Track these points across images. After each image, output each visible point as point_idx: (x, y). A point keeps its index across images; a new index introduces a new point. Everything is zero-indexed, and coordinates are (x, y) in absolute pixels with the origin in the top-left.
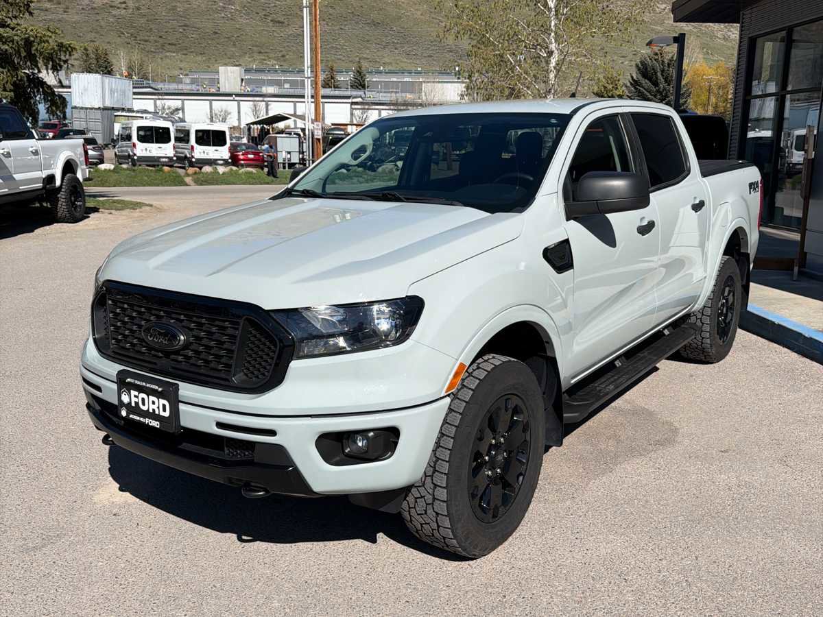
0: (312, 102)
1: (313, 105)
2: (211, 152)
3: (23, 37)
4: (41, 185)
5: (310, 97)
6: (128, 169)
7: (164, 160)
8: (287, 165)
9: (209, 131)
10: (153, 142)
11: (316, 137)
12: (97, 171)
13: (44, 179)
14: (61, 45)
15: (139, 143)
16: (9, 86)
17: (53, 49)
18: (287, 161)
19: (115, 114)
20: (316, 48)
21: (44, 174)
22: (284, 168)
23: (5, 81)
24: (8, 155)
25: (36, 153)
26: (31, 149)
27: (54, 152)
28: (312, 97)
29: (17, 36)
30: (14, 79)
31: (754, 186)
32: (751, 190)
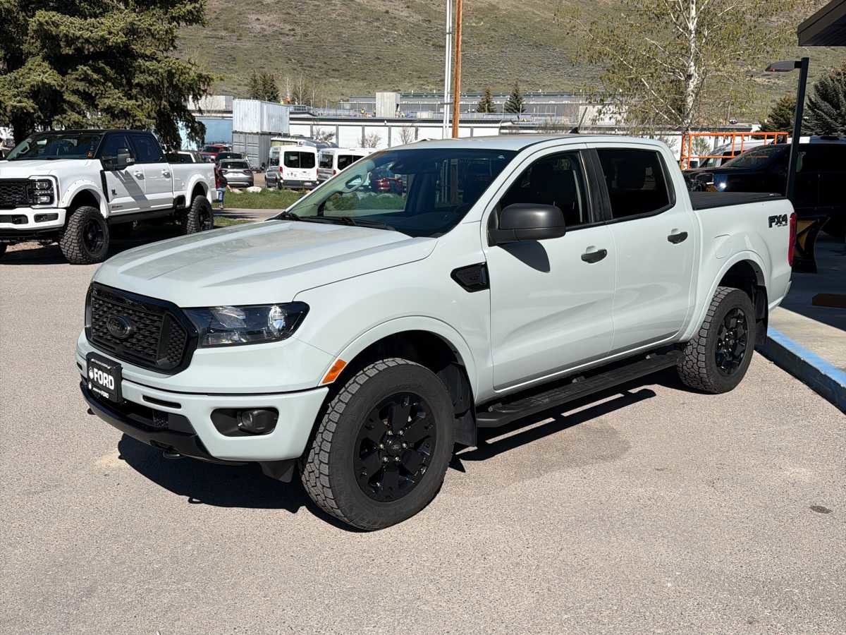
1: (451, 130)
3: (166, 69)
4: (172, 204)
5: (448, 121)
7: (307, 184)
9: (351, 156)
10: (298, 167)
12: (246, 193)
13: (175, 200)
14: (200, 76)
15: (286, 167)
16: (153, 114)
17: (193, 79)
19: (272, 139)
20: (456, 74)
21: (176, 194)
23: (149, 109)
24: (141, 177)
25: (168, 176)
26: (163, 172)
27: (185, 175)
28: (450, 122)
29: (162, 69)
30: (158, 108)
31: (779, 220)
32: (772, 224)
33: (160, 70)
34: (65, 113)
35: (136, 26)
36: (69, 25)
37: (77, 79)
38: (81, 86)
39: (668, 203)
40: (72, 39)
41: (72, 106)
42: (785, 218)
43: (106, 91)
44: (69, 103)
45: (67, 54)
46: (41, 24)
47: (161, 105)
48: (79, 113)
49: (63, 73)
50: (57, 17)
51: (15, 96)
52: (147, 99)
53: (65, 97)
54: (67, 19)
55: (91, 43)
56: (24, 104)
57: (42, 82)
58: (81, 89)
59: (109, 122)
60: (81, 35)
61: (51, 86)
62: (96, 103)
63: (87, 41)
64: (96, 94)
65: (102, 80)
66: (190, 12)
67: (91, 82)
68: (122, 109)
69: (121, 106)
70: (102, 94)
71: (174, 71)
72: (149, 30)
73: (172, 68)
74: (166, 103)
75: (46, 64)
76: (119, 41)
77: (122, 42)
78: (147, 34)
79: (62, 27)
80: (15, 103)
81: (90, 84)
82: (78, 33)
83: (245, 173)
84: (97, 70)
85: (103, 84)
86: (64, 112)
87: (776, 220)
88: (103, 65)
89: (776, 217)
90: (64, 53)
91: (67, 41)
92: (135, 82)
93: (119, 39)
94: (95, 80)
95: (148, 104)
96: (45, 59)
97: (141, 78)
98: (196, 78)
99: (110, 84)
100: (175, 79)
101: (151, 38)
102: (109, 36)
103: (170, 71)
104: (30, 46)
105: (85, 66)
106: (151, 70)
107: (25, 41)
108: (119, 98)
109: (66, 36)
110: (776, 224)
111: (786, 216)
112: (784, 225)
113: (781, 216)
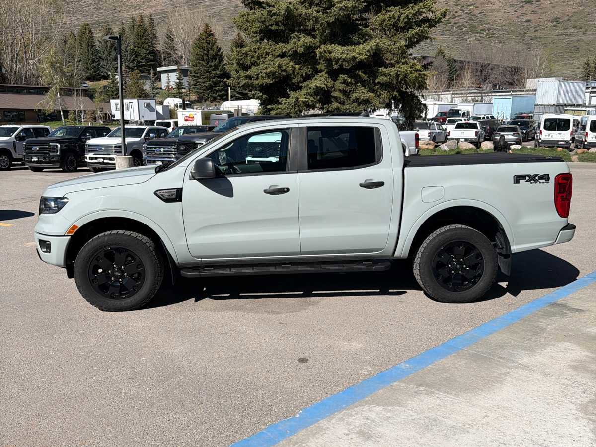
6: (532, 149)
7: (562, 142)
10: (555, 130)
15: (544, 130)
16: (387, 101)
19: (566, 109)
23: (385, 98)
30: (391, 96)
31: (533, 179)
32: (520, 181)
33: (392, 73)
34: (331, 104)
35: (381, 47)
36: (338, 51)
37: (341, 83)
38: (342, 87)
39: (375, 161)
40: (337, 60)
41: (336, 98)
42: (546, 178)
43: (356, 89)
44: (334, 97)
46: (321, 53)
48: (340, 103)
49: (335, 80)
50: (330, 47)
51: (305, 95)
52: (384, 91)
53: (332, 94)
55: (346, 61)
56: (307, 100)
57: (316, 86)
58: (341, 88)
60: (342, 57)
61: (322, 89)
62: (350, 96)
63: (344, 60)
64: (350, 91)
65: (354, 82)
66: (416, 33)
67: (347, 84)
68: (363, 99)
70: (353, 91)
71: (399, 73)
72: (388, 48)
73: (399, 71)
74: (396, 93)
75: (326, 76)
77: (365, 58)
78: (387, 51)
79: (332, 54)
82: (339, 56)
83: (513, 135)
84: (351, 77)
85: (355, 84)
87: (527, 178)
89: (528, 176)
90: (334, 68)
91: (335, 61)
92: (377, 81)
93: (363, 57)
94: (350, 82)
95: (385, 95)
96: (326, 72)
97: (381, 79)
98: (417, 76)
99: (359, 84)
100: (400, 78)
101: (389, 53)
102: (358, 56)
103: (397, 73)
104: (322, 66)
105: (344, 75)
106: (386, 74)
107: (320, 63)
108: (363, 93)
109: (335, 58)
110: (527, 181)
111: (548, 175)
112: (543, 183)
113: (537, 175)
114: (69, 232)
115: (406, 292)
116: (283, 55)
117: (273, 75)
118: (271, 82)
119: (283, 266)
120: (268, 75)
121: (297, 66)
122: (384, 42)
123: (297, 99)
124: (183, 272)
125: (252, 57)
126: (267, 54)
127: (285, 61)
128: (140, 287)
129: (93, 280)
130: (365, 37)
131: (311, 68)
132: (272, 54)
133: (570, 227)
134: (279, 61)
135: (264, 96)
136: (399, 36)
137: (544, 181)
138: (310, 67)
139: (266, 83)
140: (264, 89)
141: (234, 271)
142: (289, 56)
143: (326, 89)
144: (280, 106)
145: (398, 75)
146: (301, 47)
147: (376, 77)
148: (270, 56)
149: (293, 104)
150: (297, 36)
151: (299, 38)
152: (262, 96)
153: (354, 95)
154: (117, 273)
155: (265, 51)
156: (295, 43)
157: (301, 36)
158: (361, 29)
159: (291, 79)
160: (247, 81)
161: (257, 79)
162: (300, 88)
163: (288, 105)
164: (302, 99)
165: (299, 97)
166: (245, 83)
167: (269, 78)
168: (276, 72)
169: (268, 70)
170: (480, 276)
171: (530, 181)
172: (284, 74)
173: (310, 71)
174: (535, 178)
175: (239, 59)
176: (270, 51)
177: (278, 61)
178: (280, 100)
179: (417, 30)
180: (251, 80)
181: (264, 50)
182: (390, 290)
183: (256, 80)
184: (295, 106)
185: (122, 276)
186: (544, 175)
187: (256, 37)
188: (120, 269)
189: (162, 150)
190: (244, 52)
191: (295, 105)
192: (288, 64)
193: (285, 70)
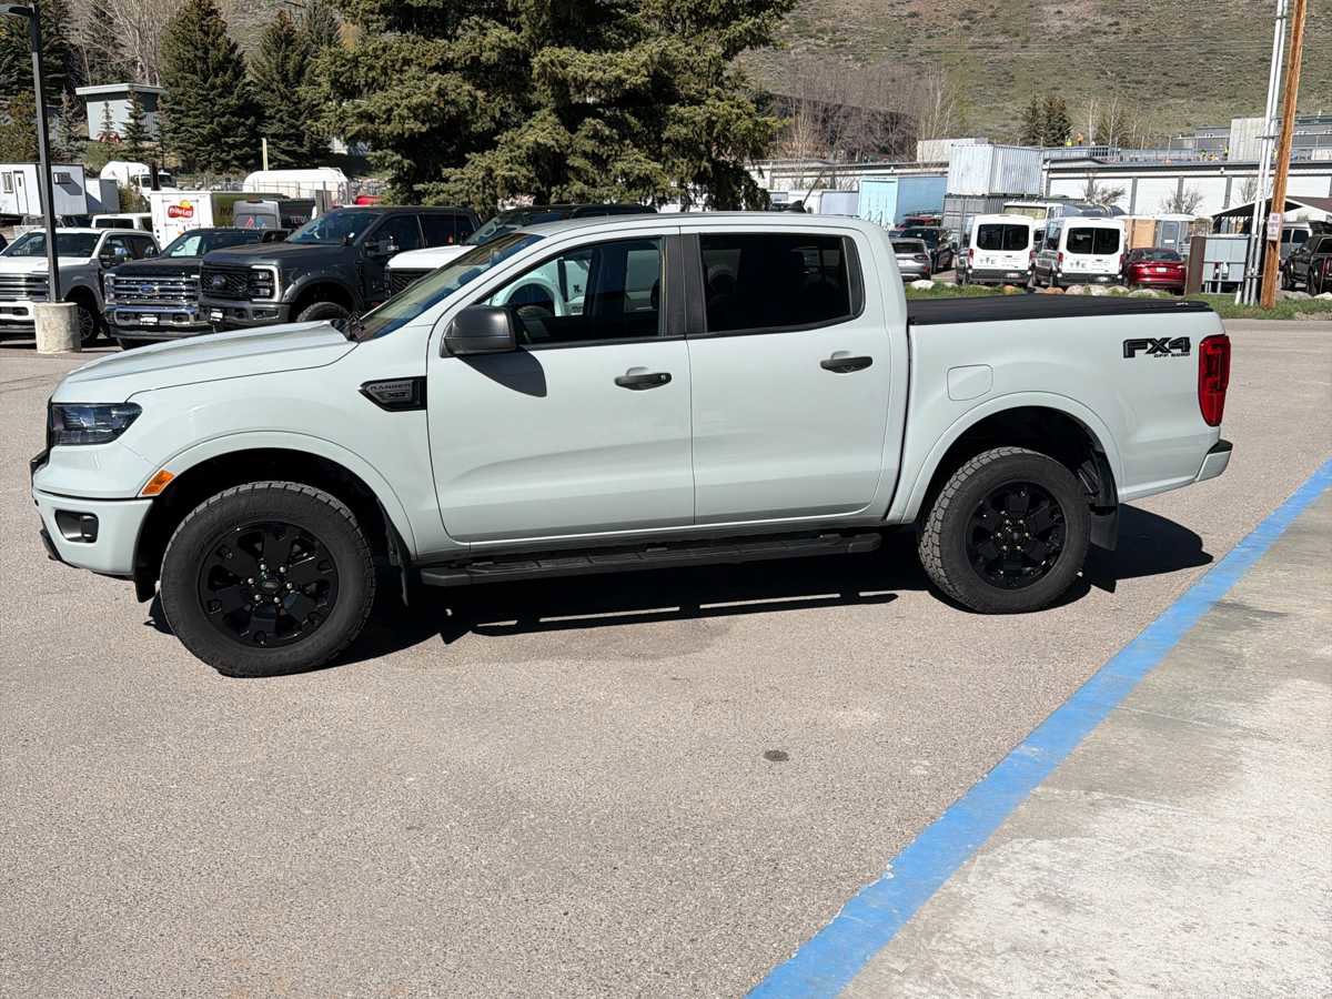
0: (1271, 176)
1: (1272, 179)
2: (1090, 263)
3: (706, 116)
5: (1268, 166)
6: (953, 288)
7: (1013, 275)
8: (1220, 284)
9: (1092, 229)
10: (999, 249)
11: (1268, 238)
15: (979, 249)
18: (1220, 279)
19: (1006, 204)
22: (1214, 290)
28: (1272, 167)
29: (699, 114)
30: (696, 171)
31: (1159, 346)
32: (1137, 352)
33: (697, 119)
34: (568, 184)
35: (671, 58)
36: (580, 63)
37: (587, 137)
38: (589, 145)
39: (848, 313)
40: (582, 83)
41: (577, 171)
42: (1183, 344)
43: (622, 151)
44: (573, 168)
45: (577, 103)
46: (543, 65)
47: (700, 168)
48: (586, 182)
49: (573, 130)
50: (565, 53)
51: (507, 162)
52: (682, 159)
53: (568, 162)
54: (582, 55)
55: (602, 87)
56: (513, 174)
57: (536, 142)
58: (589, 149)
59: (622, 193)
60: (591, 77)
61: (548, 149)
62: (609, 167)
63: (598, 84)
64: (609, 156)
65: (617, 137)
66: (748, 31)
67: (603, 141)
68: (638, 175)
69: (637, 172)
70: (616, 154)
71: (714, 118)
72: (687, 62)
73: (713, 114)
74: (707, 164)
75: (553, 118)
76: (639, 82)
77: (643, 83)
78: (685, 68)
79: (569, 69)
80: (502, 173)
81: (600, 143)
82: (587, 75)
84: (610, 123)
85: (620, 141)
86: (567, 181)
87: (1150, 346)
88: (627, 115)
89: (1151, 341)
90: (573, 102)
91: (576, 86)
92: (665, 135)
93: (640, 80)
94: (607, 137)
95: (683, 165)
96: (555, 111)
97: (673, 131)
98: (751, 126)
99: (628, 142)
100: (716, 130)
101: (689, 73)
102: (626, 76)
103: (709, 118)
104: (542, 94)
105: (594, 118)
106: (684, 120)
107: (535, 89)
108: (637, 160)
109: (575, 79)
110: (1148, 353)
111: (1188, 339)
112: (1178, 355)
113: (1166, 340)
114: (149, 489)
115: (895, 597)
116: (445, 67)
117: (425, 113)
118: (424, 130)
119: (649, 550)
120: (417, 112)
121: (480, 94)
122: (676, 48)
123: (490, 171)
124: (427, 575)
125: (369, 70)
126: (407, 62)
127: (451, 80)
128: (324, 617)
129: (209, 603)
130: (636, 35)
131: (513, 99)
132: (419, 64)
133: (1222, 446)
134: (439, 81)
135: (406, 163)
136: (707, 35)
137: (1179, 351)
138: (510, 96)
139: (412, 129)
140: (403, 144)
141: (547, 566)
142: (461, 70)
143: (558, 150)
144: (443, 186)
145: (711, 124)
146: (492, 49)
147: (662, 127)
148: (414, 69)
149: (480, 183)
150: (477, 23)
151: (483, 31)
152: (399, 162)
153: (619, 165)
154: (269, 585)
155: (400, 56)
156: (473, 40)
157: (487, 25)
158: (622, 16)
159: (467, 124)
160: (363, 125)
161: (388, 121)
162: (494, 146)
163: (467, 184)
164: (500, 172)
165: (493, 166)
166: (359, 131)
167: (416, 118)
168: (433, 105)
169: (415, 100)
170: (1057, 553)
171: (1154, 352)
172: (453, 110)
173: (509, 105)
174: (1163, 344)
175: (336, 73)
176: (412, 56)
177: (437, 81)
178: (446, 172)
179: (749, 23)
180: (373, 123)
181: (399, 52)
182: (862, 594)
183: (383, 123)
184: (484, 188)
185: (282, 592)
186: (1180, 339)
187: (378, 21)
188: (273, 574)
189: (156, 288)
190: (349, 57)
191: (484, 184)
192: (462, 90)
193: (453, 103)
